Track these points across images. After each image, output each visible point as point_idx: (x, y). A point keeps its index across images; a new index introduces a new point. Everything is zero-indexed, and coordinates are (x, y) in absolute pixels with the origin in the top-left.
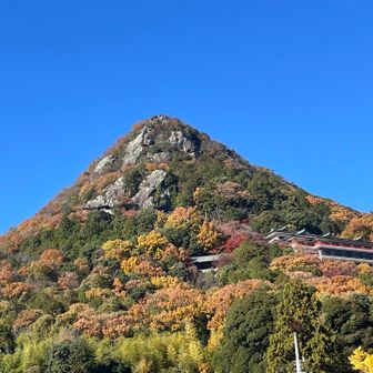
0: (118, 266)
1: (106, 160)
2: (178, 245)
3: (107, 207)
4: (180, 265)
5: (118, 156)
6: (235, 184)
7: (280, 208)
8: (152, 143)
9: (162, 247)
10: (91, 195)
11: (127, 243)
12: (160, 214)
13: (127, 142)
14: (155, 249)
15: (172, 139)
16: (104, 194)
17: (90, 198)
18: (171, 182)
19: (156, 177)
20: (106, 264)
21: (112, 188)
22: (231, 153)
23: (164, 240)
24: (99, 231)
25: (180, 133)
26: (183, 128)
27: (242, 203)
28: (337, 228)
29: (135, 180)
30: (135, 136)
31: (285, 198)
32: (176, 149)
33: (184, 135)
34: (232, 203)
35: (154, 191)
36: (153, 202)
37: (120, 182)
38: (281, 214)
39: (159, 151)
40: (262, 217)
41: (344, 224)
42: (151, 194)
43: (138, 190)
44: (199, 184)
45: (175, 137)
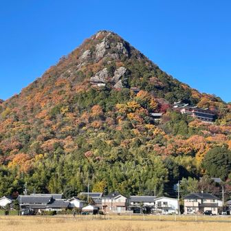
0: (126, 117)
1: (87, 52)
2: (144, 107)
3: (102, 82)
5: (92, 51)
6: (156, 79)
7: (174, 90)
8: (110, 48)
9: (139, 108)
10: (92, 74)
11: (126, 106)
13: (96, 44)
14: (136, 109)
15: (118, 46)
16: (98, 75)
17: (92, 76)
18: (129, 73)
19: (121, 70)
20: (122, 115)
21: (102, 73)
23: (139, 105)
24: (107, 96)
25: (121, 44)
26: (122, 40)
27: (158, 88)
29: (112, 70)
30: (101, 42)
31: (174, 86)
32: (120, 53)
33: (124, 45)
34: (156, 87)
36: (123, 82)
37: (105, 70)
38: (175, 93)
39: (114, 53)
41: (198, 100)
42: (120, 78)
43: (113, 75)
44: (140, 76)
45: (120, 46)
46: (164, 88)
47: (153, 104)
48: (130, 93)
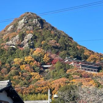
0: (19, 67)
1: (11, 27)
2: (37, 61)
3: (13, 45)
4: (38, 68)
5: (15, 26)
6: (55, 41)
7: (69, 50)
8: (27, 22)
9: (33, 62)
10: (8, 40)
11: (22, 60)
12: (31, 50)
13: (19, 21)
14: (30, 62)
15: (34, 22)
16: (12, 40)
17: (7, 41)
18: (35, 38)
19: (29, 36)
20: (16, 66)
21: (15, 38)
22: (53, 28)
23: (33, 59)
24: (12, 54)
26: (38, 17)
28: (86, 58)
29: (23, 36)
30: (22, 19)
31: (70, 46)
32: (35, 25)
33: (38, 20)
34: (54, 47)
35: (29, 41)
36: (29, 45)
37: (17, 37)
38: (69, 52)
39: (30, 25)
40: (63, 52)
41: (88, 56)
42: (28, 42)
43: (23, 40)
44: (44, 39)
45: (35, 21)
46: (60, 48)
47: (46, 58)
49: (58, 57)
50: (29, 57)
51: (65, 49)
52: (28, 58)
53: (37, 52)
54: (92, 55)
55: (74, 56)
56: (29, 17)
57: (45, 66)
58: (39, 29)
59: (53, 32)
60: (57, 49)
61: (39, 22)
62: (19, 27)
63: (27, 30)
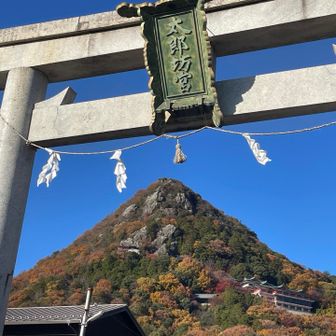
0: (148, 297)
1: (130, 208)
2: (185, 285)
3: (135, 248)
4: (188, 300)
5: (139, 205)
6: (222, 242)
7: (250, 261)
8: (164, 200)
9: (176, 285)
10: (124, 236)
11: (154, 280)
12: (173, 260)
13: (146, 196)
14: (170, 286)
15: (178, 198)
16: (132, 237)
17: (123, 239)
18: (179, 234)
19: (168, 229)
20: (141, 295)
21: (138, 234)
22: (216, 212)
23: (176, 281)
24: (133, 266)
25: (183, 195)
26: (186, 190)
27: (224, 256)
28: (287, 280)
29: (154, 230)
30: (152, 193)
31: (254, 254)
32: (180, 206)
33: (186, 196)
34: (219, 254)
35: (167, 239)
36: (167, 248)
37: (144, 230)
38: (251, 265)
39: (169, 206)
40: (237, 267)
41: (291, 276)
42: (165, 241)
43: (155, 238)
44: (198, 237)
45: (180, 197)
46: (232, 256)
47: (202, 279)
48: (170, 262)
49: (229, 278)
50: (169, 275)
51: (243, 261)
52: (166, 278)
53: (185, 264)
54: (299, 276)
55: (261, 275)
56: (168, 190)
57: (202, 296)
58: (188, 214)
59: (216, 222)
60: (225, 259)
61: (189, 200)
62: (147, 210)
63: (164, 216)
